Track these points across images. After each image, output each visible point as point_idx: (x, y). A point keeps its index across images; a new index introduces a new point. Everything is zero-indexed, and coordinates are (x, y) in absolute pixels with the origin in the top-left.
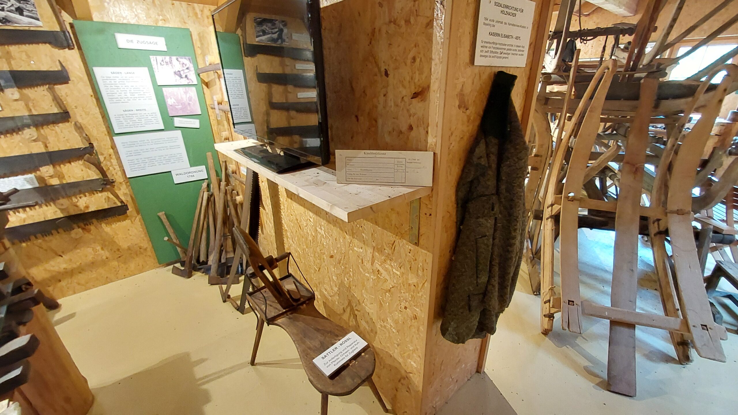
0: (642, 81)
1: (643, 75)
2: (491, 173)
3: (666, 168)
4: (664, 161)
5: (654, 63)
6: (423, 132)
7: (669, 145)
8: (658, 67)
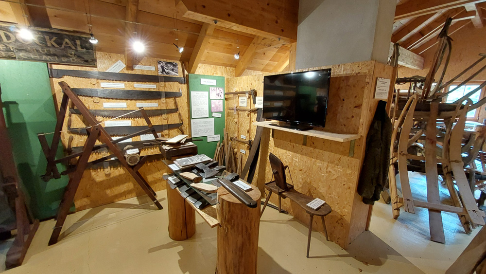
0: (430, 103)
1: (431, 100)
2: (380, 133)
3: (447, 142)
4: (446, 140)
5: (436, 95)
6: (358, 118)
7: (447, 132)
8: (437, 97)
